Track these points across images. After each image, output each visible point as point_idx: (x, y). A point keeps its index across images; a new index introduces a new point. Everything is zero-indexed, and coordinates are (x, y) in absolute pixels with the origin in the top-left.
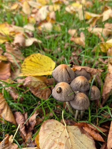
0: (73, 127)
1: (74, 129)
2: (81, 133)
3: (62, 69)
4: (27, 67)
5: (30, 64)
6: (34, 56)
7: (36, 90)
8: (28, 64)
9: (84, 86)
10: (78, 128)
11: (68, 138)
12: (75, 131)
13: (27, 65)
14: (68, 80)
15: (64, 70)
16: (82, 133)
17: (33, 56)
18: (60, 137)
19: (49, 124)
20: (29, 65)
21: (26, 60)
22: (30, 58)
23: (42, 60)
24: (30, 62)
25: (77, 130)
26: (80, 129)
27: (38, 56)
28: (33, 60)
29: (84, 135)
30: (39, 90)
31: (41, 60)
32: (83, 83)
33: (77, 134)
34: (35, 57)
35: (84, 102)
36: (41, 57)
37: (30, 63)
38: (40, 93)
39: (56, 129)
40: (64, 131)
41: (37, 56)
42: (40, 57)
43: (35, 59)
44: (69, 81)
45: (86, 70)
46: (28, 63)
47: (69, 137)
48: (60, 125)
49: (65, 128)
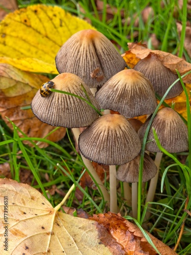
0: (80, 222)
1: (81, 226)
2: (97, 241)
3: (81, 39)
4: (8, 40)
5: (21, 34)
6: (39, 10)
7: (12, 106)
8: (14, 34)
9: (132, 98)
10: (94, 227)
11: (48, 234)
12: (82, 231)
13: (11, 36)
14: (91, 75)
15: (85, 43)
16: (100, 243)
17: (36, 12)
18: (24, 221)
19: (10, 188)
20: (17, 37)
21: (10, 18)
22: (24, 16)
23: (65, 28)
24: (23, 27)
25: (92, 231)
26: (99, 231)
27: (55, 15)
28: (34, 22)
29: (107, 248)
30: (21, 108)
31: (60, 29)
32: (129, 87)
33: (85, 241)
34: (42, 15)
35: (112, 140)
36: (65, 19)
37: (21, 32)
38: (23, 121)
39: (23, 206)
40: (46, 218)
41: (50, 14)
42: (61, 21)
43: (40, 20)
44: (95, 78)
45: (162, 62)
46: (14, 31)
47: (53, 234)
48: (43, 204)
49: (53, 212)
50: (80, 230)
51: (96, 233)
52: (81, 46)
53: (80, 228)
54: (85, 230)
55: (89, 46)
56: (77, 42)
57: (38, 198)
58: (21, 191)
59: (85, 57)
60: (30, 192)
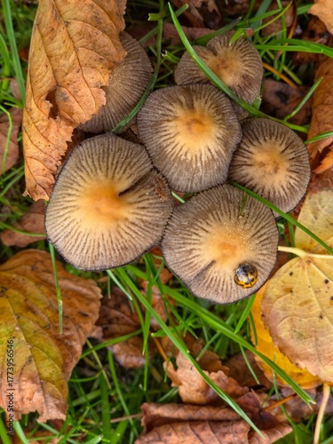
0: (306, 217)
10: (316, 197)
12: (320, 215)
38: (77, 327)
40: (326, 267)
48: (291, 274)
49: (309, 257)
50: (319, 218)
51: (324, 193)
52: (126, 219)
53: (316, 218)
54: (318, 210)
55: (131, 204)
56: (119, 226)
57: (283, 282)
58: (284, 309)
59: (146, 210)
60: (279, 297)
